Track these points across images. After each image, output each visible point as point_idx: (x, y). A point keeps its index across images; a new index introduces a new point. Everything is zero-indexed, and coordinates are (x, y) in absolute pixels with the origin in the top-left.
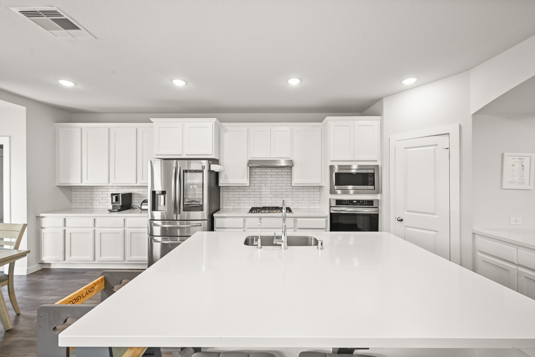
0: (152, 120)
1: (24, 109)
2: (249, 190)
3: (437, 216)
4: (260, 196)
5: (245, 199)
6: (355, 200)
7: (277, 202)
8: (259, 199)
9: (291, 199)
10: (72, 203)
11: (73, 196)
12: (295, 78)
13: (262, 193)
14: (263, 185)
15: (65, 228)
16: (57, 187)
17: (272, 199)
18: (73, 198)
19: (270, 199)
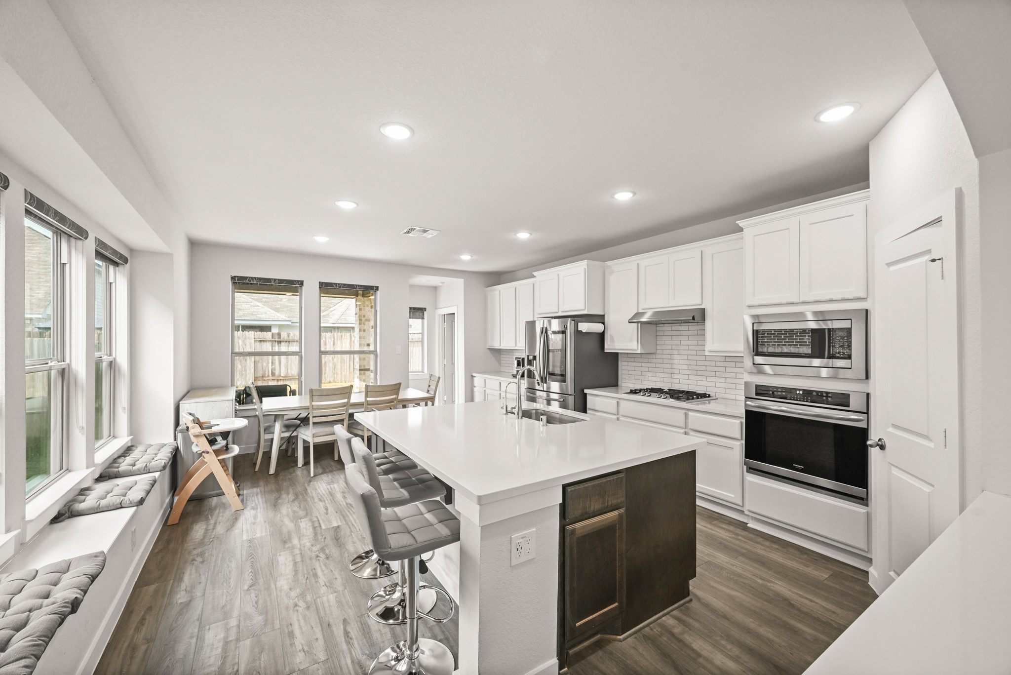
0: (535, 274)
1: (462, 280)
2: (654, 361)
3: (932, 445)
4: (670, 371)
5: (649, 374)
6: (800, 390)
7: (699, 383)
8: (669, 376)
9: (723, 380)
10: (501, 366)
11: (502, 359)
12: (628, 191)
13: (674, 366)
14: (676, 352)
15: (485, 389)
16: (488, 350)
17: (691, 377)
18: (502, 362)
19: (686, 377)
